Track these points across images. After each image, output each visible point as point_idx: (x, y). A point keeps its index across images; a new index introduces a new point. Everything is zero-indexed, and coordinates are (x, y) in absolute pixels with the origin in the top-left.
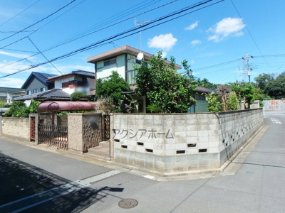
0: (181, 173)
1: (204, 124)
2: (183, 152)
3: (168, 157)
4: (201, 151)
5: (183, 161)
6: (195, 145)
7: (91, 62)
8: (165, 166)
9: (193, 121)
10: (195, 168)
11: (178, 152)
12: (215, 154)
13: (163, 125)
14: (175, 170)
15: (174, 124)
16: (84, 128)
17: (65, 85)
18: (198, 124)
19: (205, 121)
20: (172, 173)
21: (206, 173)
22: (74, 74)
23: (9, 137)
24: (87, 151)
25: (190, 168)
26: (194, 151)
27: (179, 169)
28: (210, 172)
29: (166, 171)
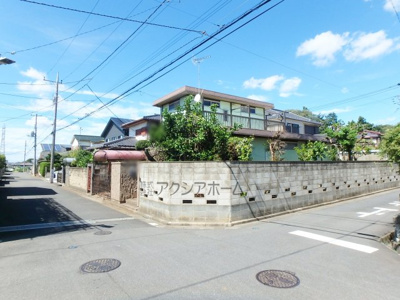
0: (184, 223)
1: (213, 173)
2: (190, 202)
3: (174, 205)
4: (209, 202)
5: (190, 211)
6: (203, 196)
7: (157, 105)
8: (171, 214)
9: (201, 170)
10: (202, 220)
11: (185, 202)
12: (226, 207)
13: (170, 172)
14: (180, 219)
15: (181, 172)
16: (122, 177)
17: (138, 133)
18: (206, 172)
19: (215, 170)
20: (178, 222)
21: (212, 225)
22: (145, 119)
23: (74, 188)
24: (124, 202)
25: (196, 219)
26: (202, 201)
27: (185, 219)
28: (216, 225)
29: (171, 219)
